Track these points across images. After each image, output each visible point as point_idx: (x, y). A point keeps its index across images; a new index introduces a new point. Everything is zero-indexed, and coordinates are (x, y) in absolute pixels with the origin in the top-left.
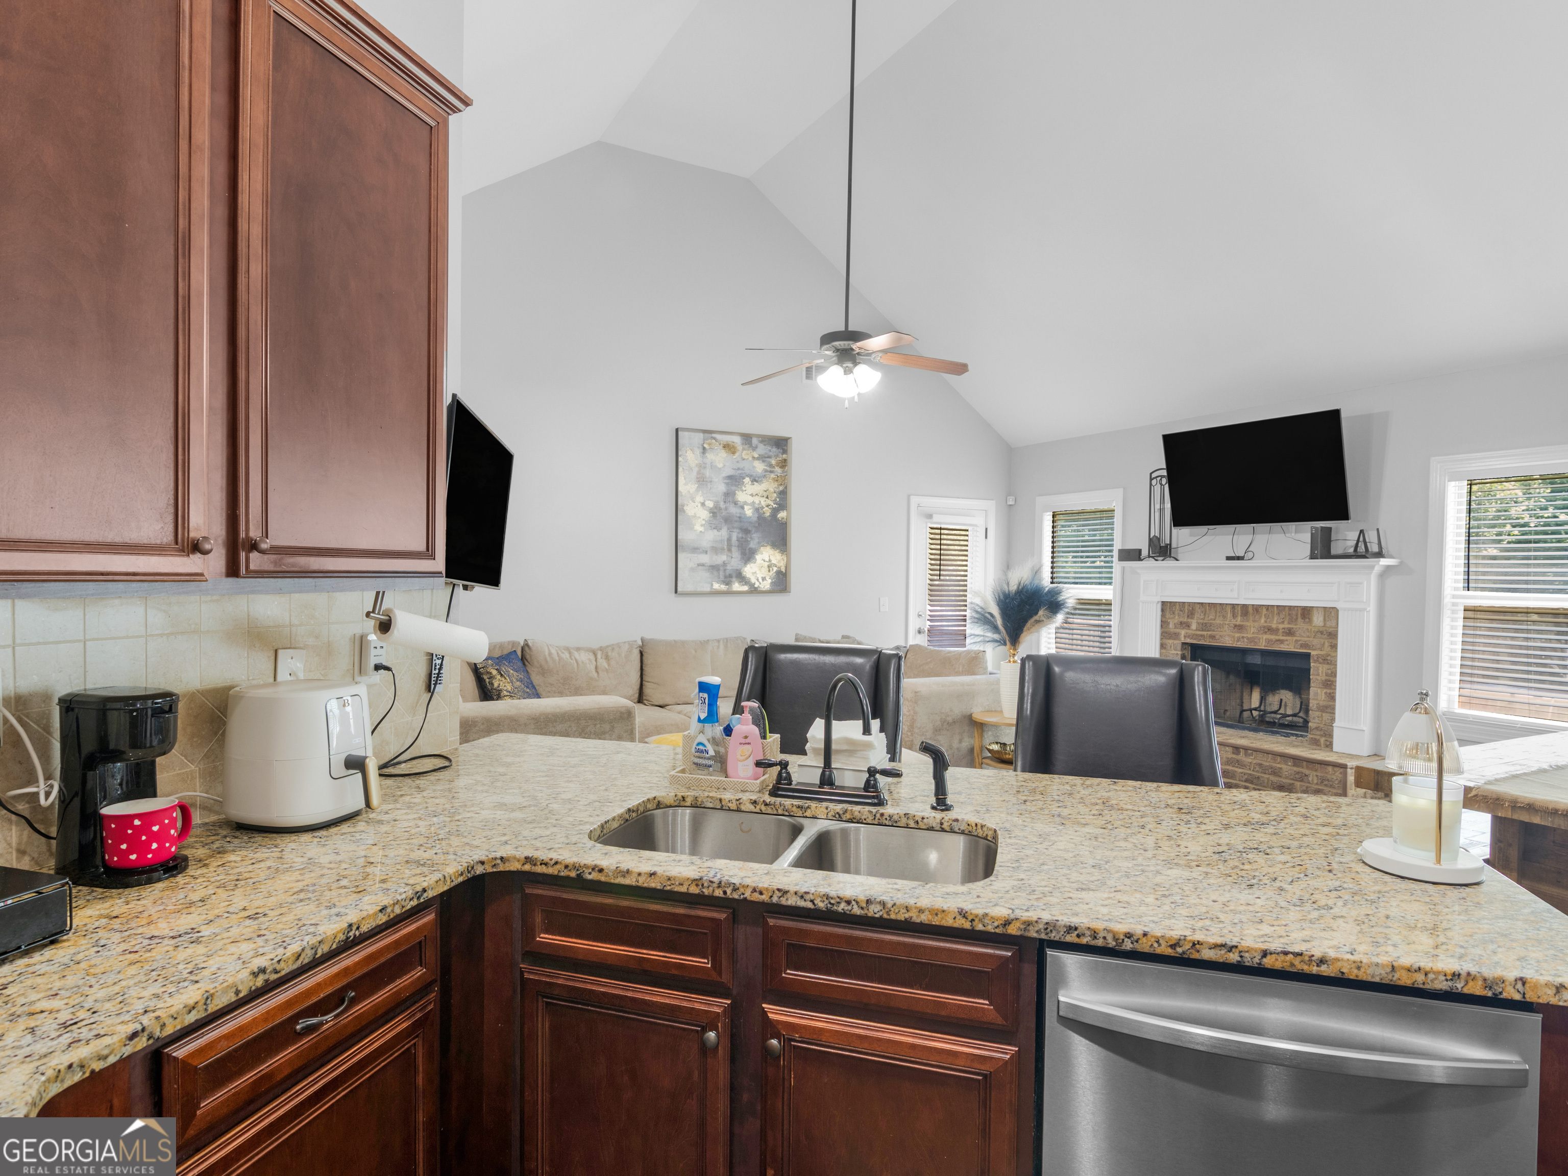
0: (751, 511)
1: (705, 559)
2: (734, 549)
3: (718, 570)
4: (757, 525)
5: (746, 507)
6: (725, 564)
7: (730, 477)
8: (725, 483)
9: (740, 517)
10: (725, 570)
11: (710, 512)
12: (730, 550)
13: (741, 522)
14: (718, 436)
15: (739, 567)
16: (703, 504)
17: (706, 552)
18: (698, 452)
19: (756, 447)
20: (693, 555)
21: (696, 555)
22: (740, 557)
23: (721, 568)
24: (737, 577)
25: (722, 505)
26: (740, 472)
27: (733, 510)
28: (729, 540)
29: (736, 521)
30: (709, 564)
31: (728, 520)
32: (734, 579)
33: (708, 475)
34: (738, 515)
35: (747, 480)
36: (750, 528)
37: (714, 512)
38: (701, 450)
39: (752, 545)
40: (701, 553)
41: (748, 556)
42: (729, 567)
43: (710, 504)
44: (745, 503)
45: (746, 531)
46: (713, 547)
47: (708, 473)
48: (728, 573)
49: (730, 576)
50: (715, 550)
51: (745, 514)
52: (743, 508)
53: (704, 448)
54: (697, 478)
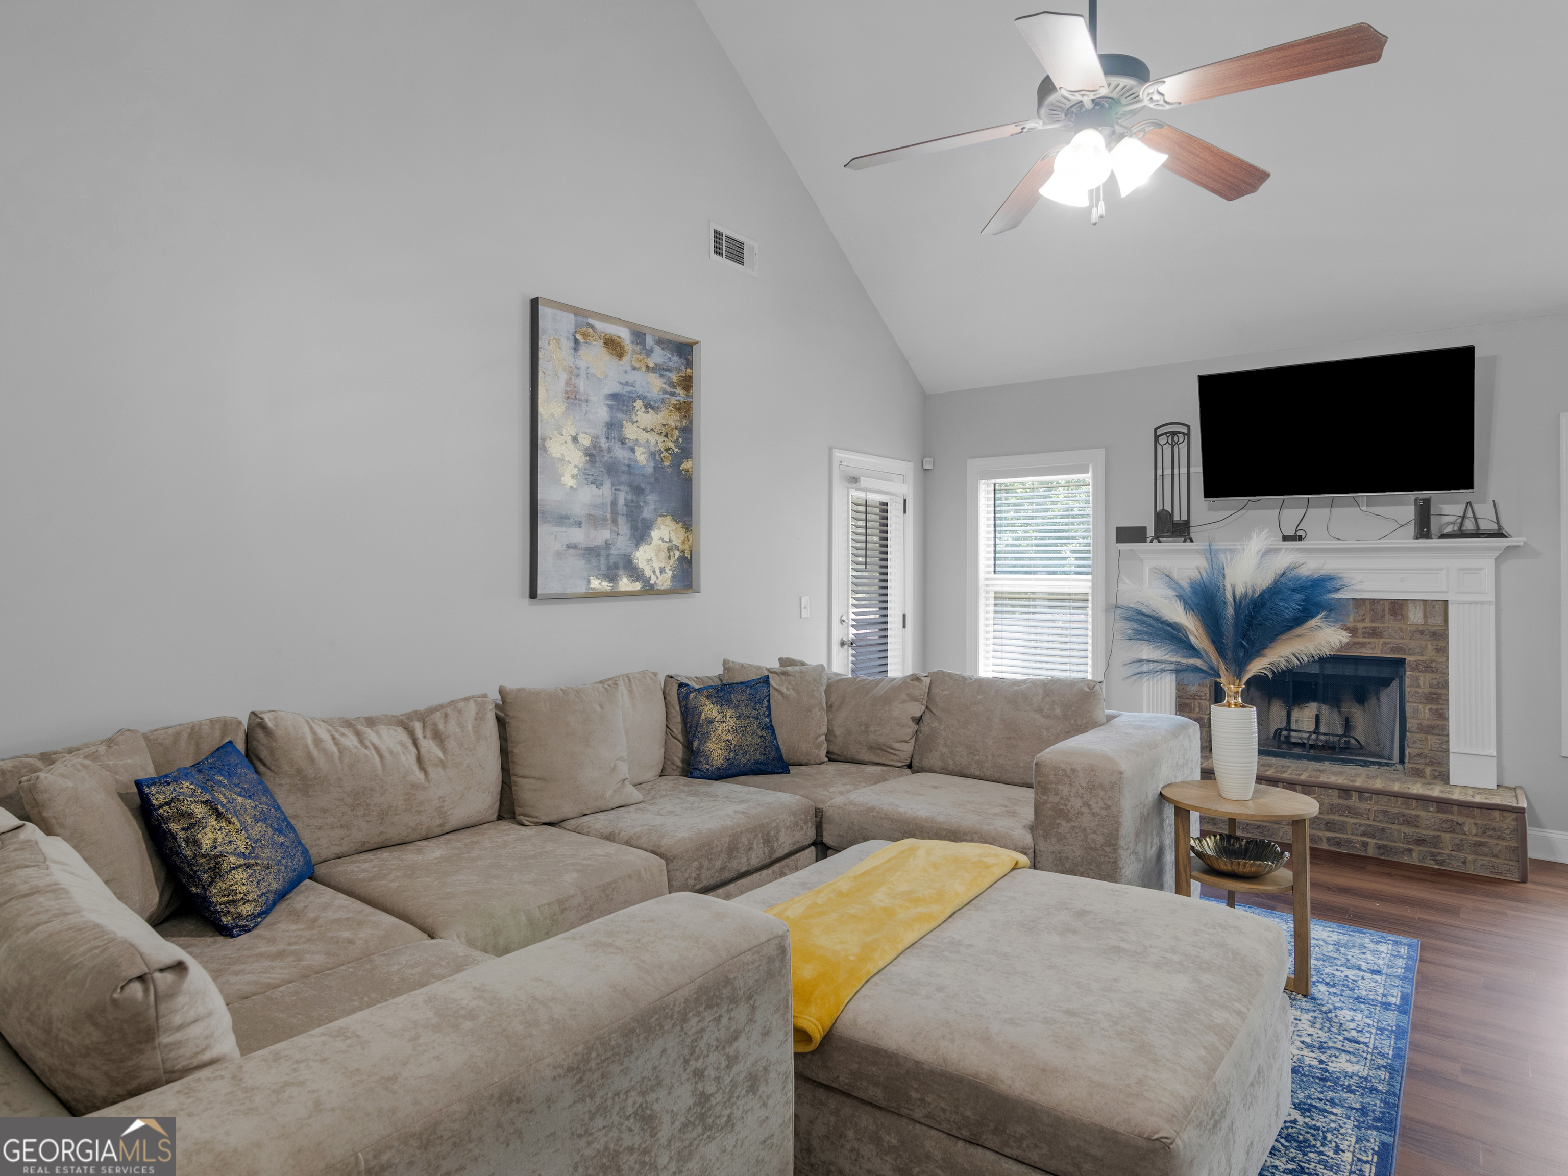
0: (645, 456)
1: (578, 536)
2: (621, 520)
3: (598, 556)
4: (653, 480)
5: (639, 450)
6: (608, 545)
7: (614, 396)
8: (608, 406)
9: (629, 466)
10: (608, 555)
11: (586, 455)
12: (615, 521)
13: (630, 473)
14: (598, 324)
15: (629, 550)
16: (575, 439)
17: (579, 524)
18: (567, 344)
19: (652, 351)
20: (559, 529)
21: (564, 529)
22: (628, 532)
23: (603, 553)
24: (625, 568)
25: (604, 444)
26: (629, 389)
27: (620, 453)
28: (614, 504)
29: (623, 472)
30: (584, 545)
31: (612, 469)
32: (621, 572)
33: (582, 389)
34: (626, 462)
35: (639, 404)
36: (643, 486)
37: (592, 454)
38: (572, 344)
39: (647, 513)
40: (572, 525)
41: (641, 533)
42: (614, 551)
43: (586, 441)
44: (636, 442)
45: (638, 490)
46: (590, 515)
47: (582, 385)
48: (612, 560)
49: (616, 566)
50: (594, 521)
51: (636, 461)
52: (633, 450)
53: (576, 341)
54: (566, 392)
